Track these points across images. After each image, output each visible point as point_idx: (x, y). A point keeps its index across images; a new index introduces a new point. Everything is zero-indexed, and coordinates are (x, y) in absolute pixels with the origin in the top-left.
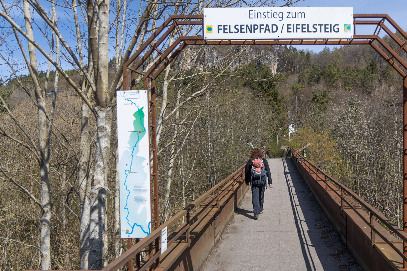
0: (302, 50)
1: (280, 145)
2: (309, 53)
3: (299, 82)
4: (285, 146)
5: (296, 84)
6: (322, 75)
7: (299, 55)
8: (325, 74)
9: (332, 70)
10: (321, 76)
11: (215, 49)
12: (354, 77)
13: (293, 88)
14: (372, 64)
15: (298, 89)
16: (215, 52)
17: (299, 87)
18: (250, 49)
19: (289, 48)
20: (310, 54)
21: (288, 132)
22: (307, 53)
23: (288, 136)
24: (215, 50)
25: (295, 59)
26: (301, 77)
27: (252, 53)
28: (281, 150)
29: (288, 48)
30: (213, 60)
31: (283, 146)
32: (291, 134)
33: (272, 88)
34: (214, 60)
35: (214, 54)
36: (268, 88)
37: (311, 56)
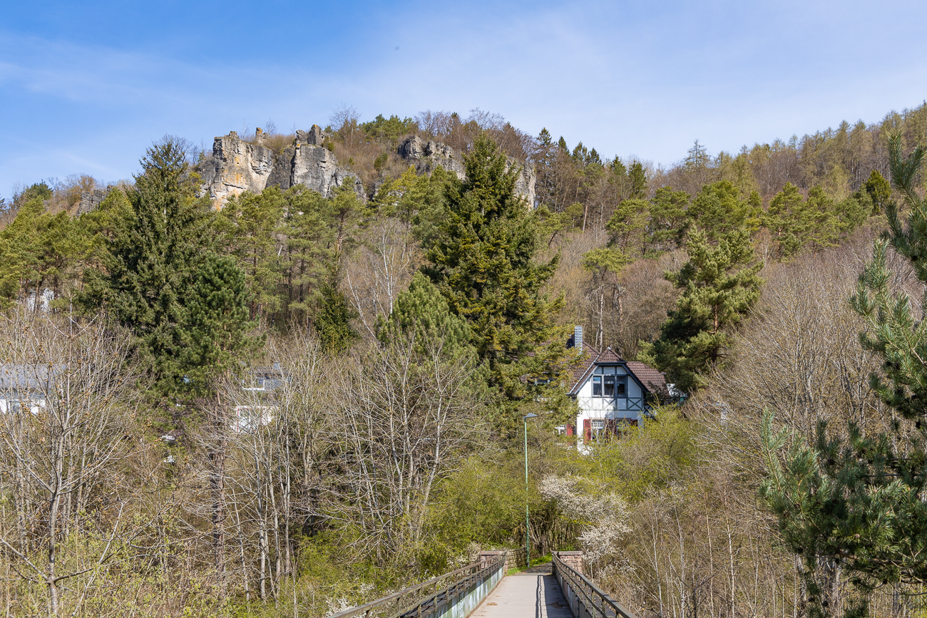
0: (617, 158)
1: (539, 472)
2: (640, 166)
3: (609, 246)
4: (561, 475)
5: (601, 251)
6: (695, 217)
7: (607, 174)
8: (707, 214)
9: (731, 201)
10: (692, 220)
11: (330, 150)
12: (813, 223)
13: (590, 264)
14: (872, 186)
15: (606, 267)
16: (327, 158)
17: (613, 262)
18: (445, 149)
19: (575, 152)
20: (643, 169)
21: (576, 414)
22: (634, 166)
23: (574, 430)
24: (327, 152)
25: (592, 184)
26: (620, 227)
27: (450, 161)
28: (542, 495)
29: (571, 153)
30: (322, 185)
31: (553, 478)
32: (587, 423)
33: (509, 218)
34: (326, 186)
35: (323, 165)
36: (489, 215)
37: (646, 175)
